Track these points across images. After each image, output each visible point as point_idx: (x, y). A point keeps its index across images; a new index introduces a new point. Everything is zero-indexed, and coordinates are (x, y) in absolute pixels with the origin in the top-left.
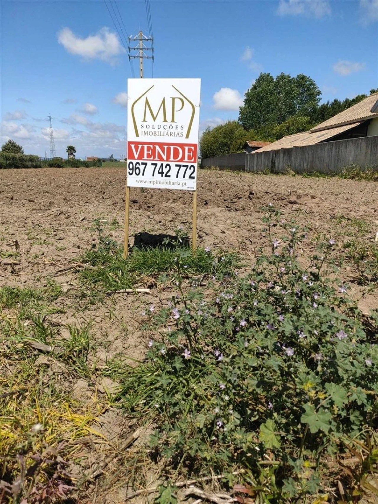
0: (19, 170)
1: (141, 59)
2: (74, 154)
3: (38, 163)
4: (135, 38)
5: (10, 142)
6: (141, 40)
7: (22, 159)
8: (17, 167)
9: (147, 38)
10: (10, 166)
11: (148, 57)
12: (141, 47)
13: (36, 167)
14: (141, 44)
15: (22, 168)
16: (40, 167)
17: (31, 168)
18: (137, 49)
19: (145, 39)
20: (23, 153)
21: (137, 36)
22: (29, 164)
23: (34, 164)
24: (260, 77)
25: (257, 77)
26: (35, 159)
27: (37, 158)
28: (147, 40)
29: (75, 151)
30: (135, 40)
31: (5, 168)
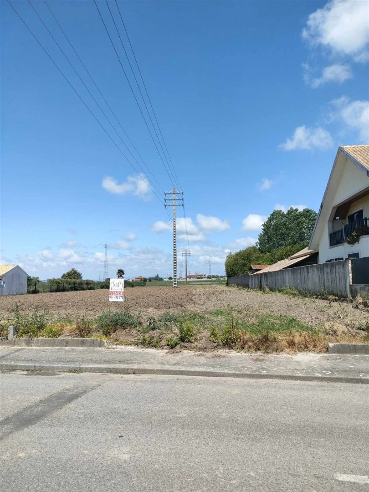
0: (78, 292)
1: (174, 207)
2: (123, 276)
3: (93, 286)
4: (169, 193)
5: (73, 270)
6: (174, 194)
7: (81, 284)
8: (76, 290)
9: (178, 192)
10: (71, 289)
11: (179, 205)
12: (174, 199)
13: (91, 289)
14: (173, 196)
15: (80, 290)
16: (94, 289)
17: (86, 290)
18: (171, 200)
19: (177, 193)
20: (81, 278)
21: (171, 191)
22: (85, 286)
23: (89, 286)
24: (274, 213)
25: (272, 213)
26: (91, 282)
27: (92, 281)
28: (179, 193)
29: (123, 273)
30: (169, 194)
31: (68, 291)
